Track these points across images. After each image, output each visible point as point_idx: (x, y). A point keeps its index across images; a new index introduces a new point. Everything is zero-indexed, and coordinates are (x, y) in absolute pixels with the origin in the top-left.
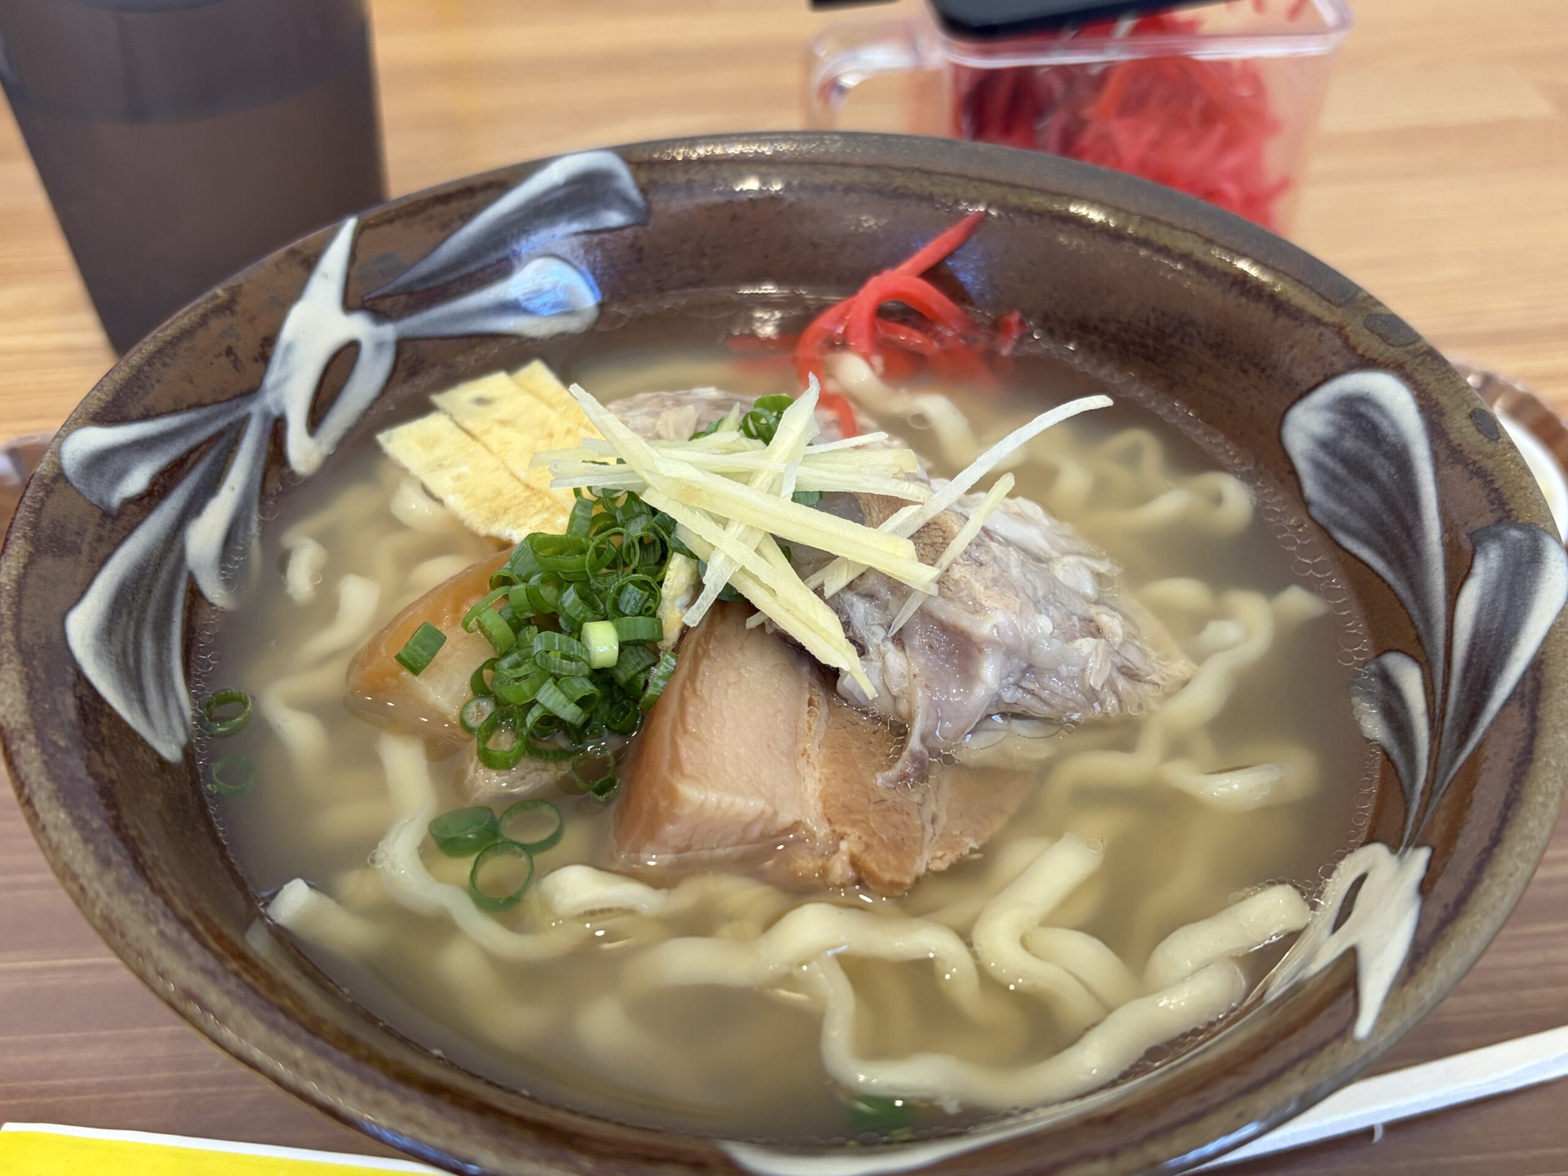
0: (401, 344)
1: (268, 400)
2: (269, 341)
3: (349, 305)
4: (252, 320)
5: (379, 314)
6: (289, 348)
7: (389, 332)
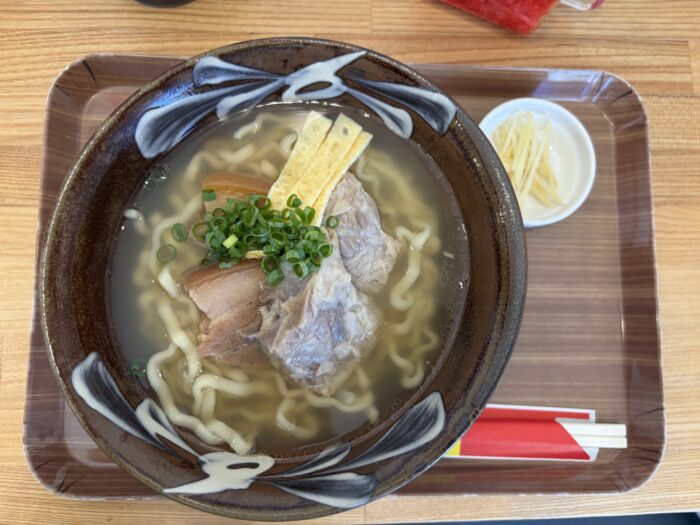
0: (345, 93)
1: (287, 80)
2: (302, 66)
3: (338, 74)
4: (303, 57)
5: (345, 81)
6: (307, 71)
7: (345, 88)
